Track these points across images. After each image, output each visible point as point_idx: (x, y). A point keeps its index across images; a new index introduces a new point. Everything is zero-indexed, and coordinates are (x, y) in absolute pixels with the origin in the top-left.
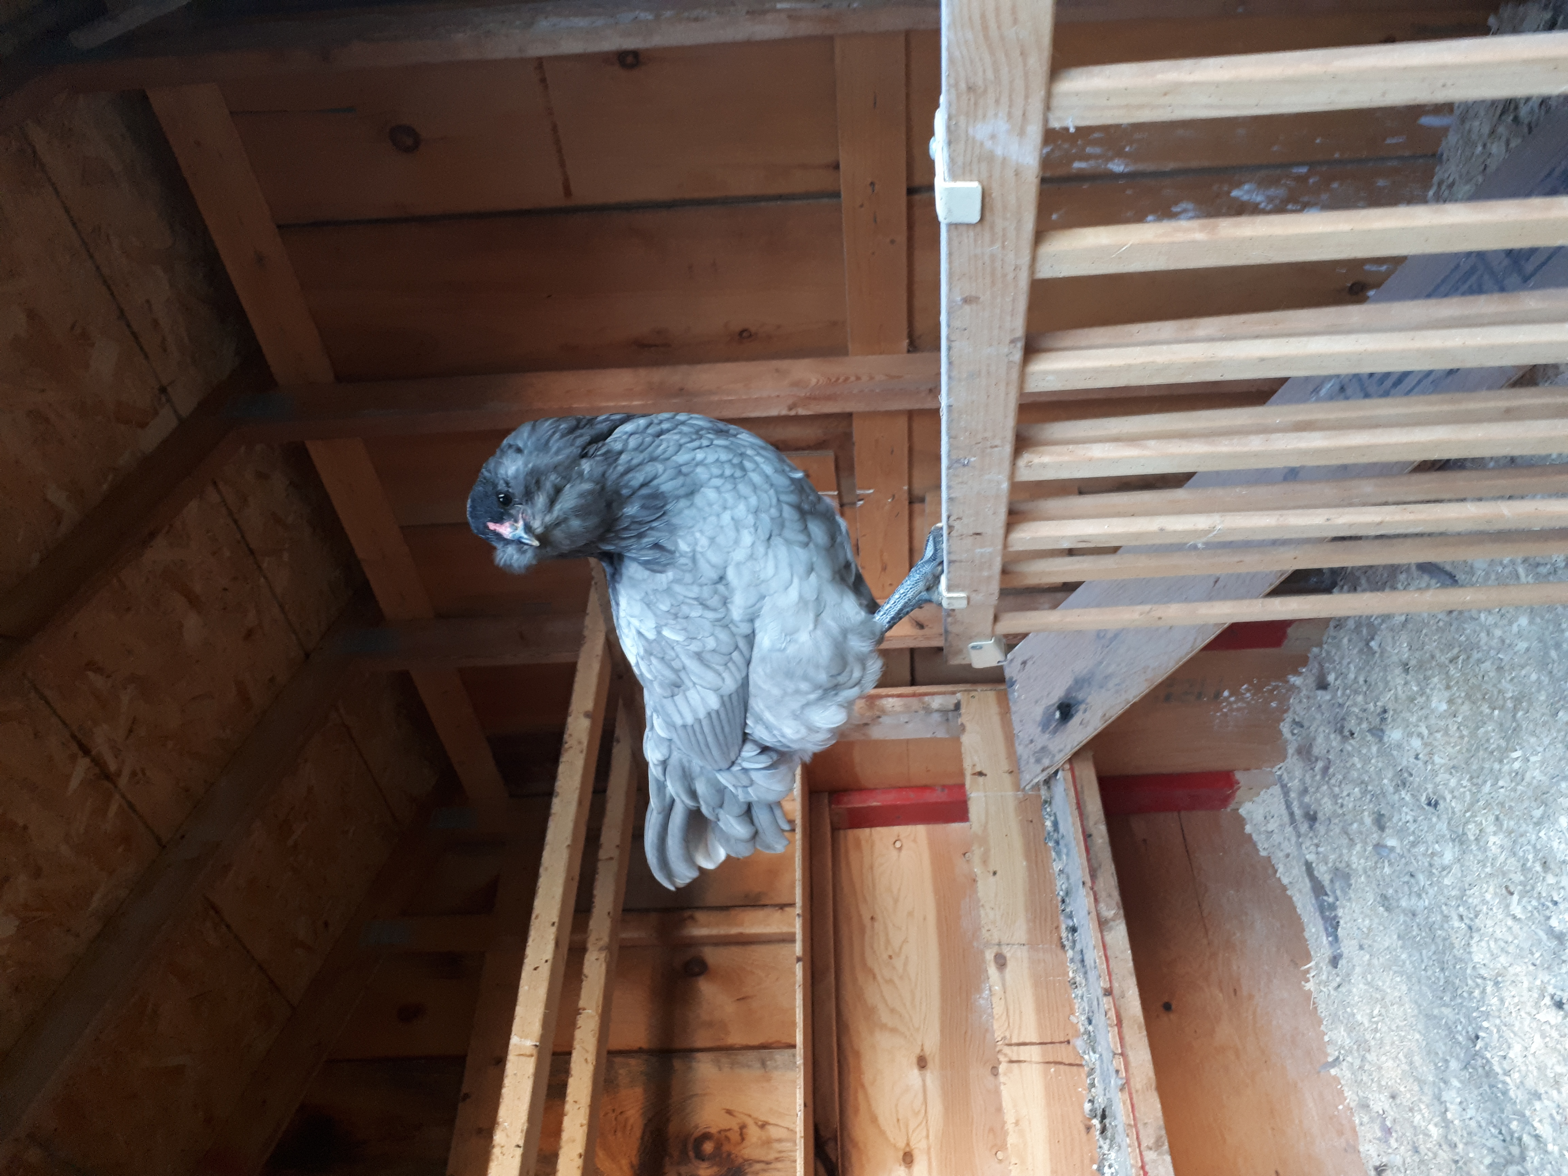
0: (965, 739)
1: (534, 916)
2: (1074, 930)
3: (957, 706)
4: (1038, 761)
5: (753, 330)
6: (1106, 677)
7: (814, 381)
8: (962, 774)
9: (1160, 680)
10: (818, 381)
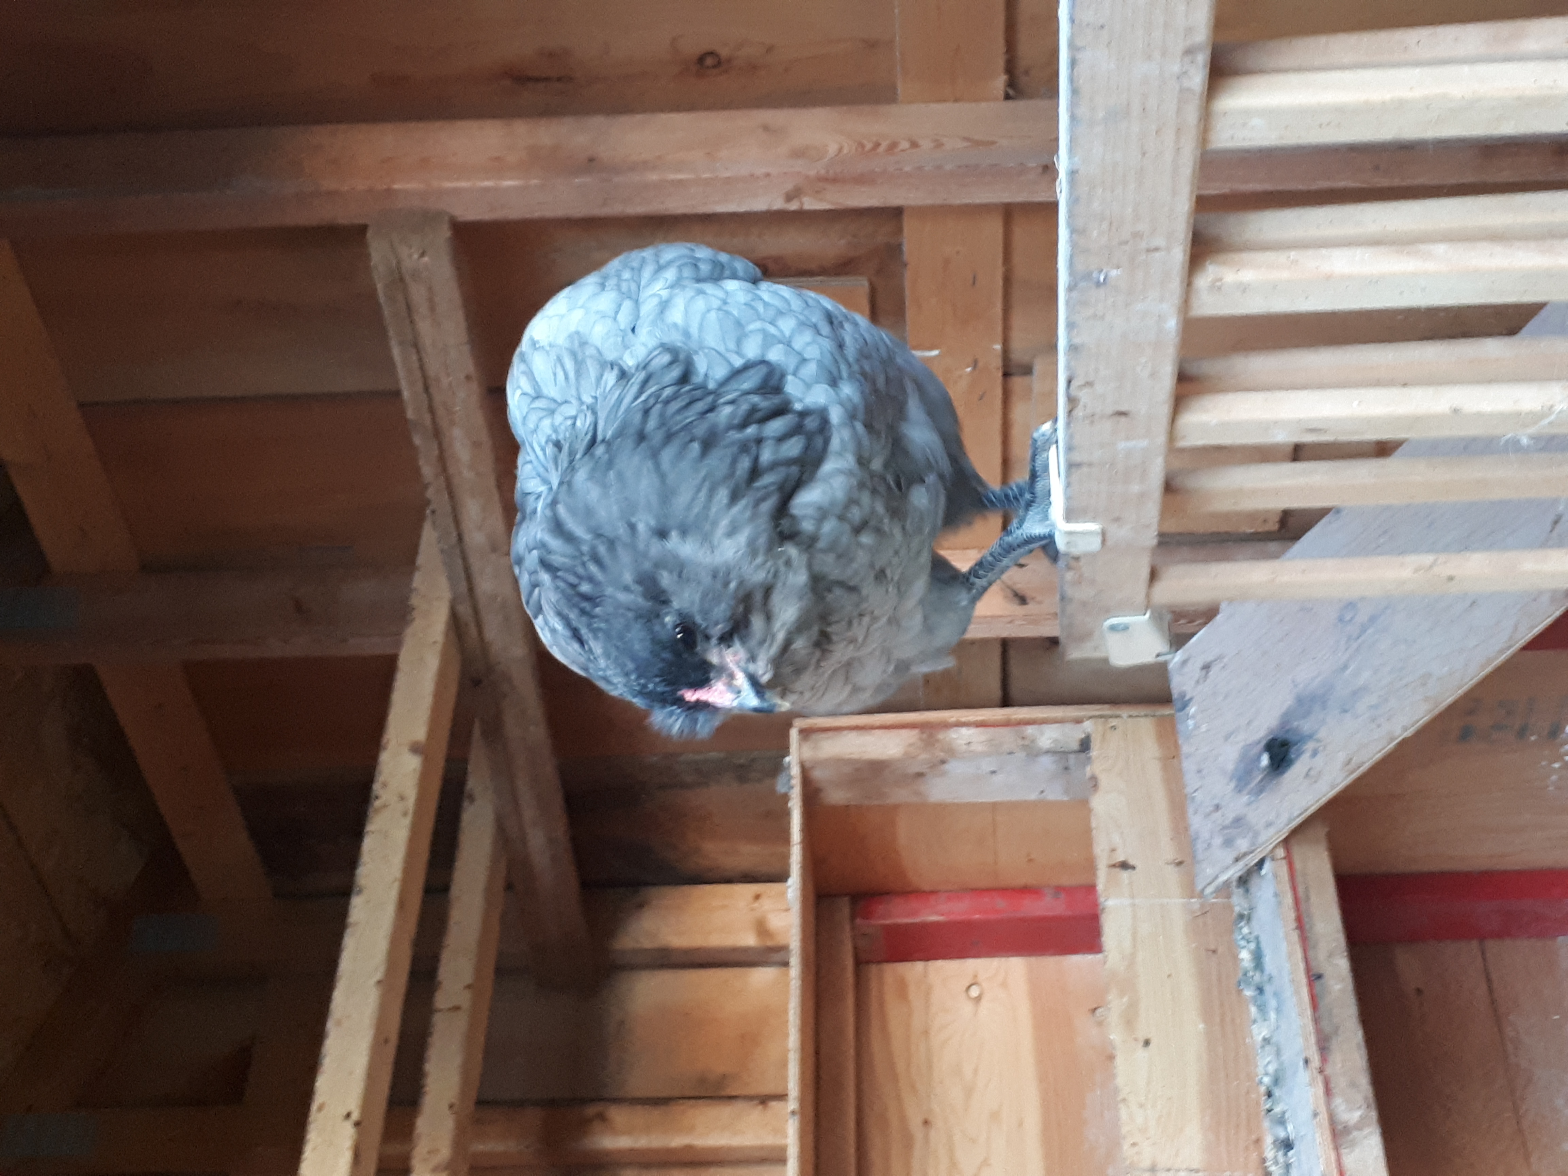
0: (1099, 803)
1: (314, 1107)
2: (1287, 1145)
3: (1085, 745)
4: (1228, 842)
5: (724, 52)
6: (1355, 693)
7: (832, 149)
8: (1090, 865)
9: (1450, 700)
10: (840, 150)
